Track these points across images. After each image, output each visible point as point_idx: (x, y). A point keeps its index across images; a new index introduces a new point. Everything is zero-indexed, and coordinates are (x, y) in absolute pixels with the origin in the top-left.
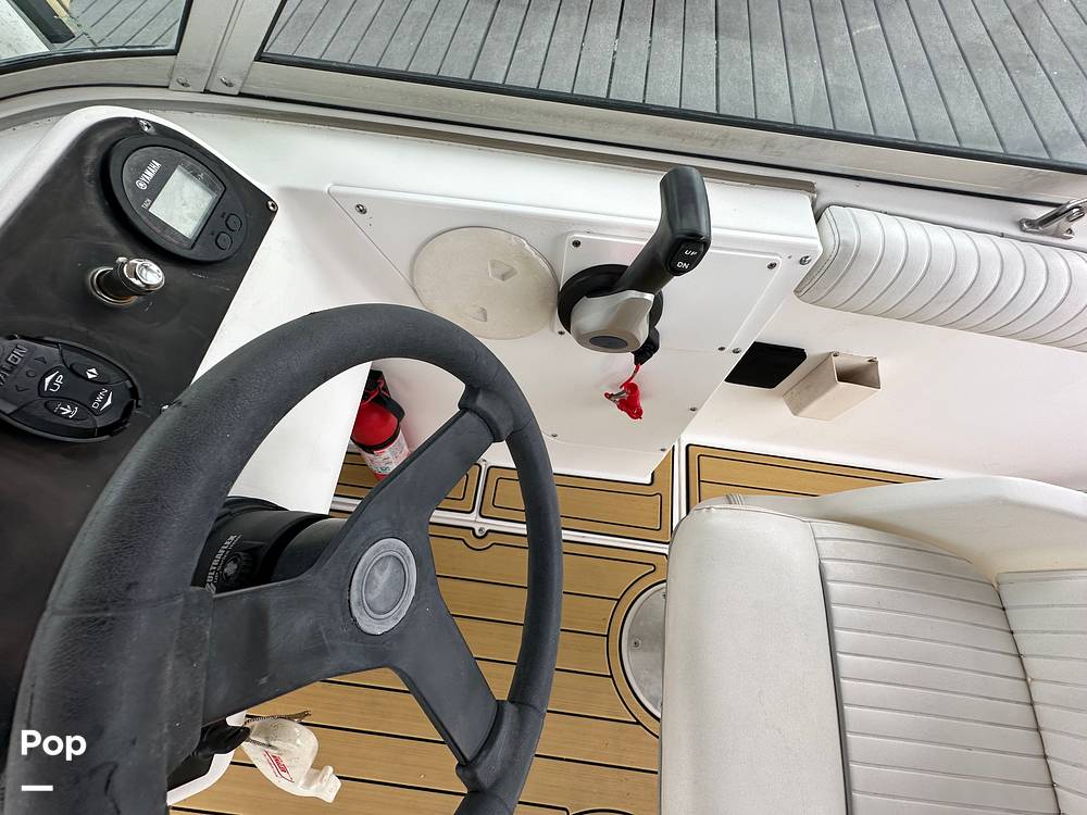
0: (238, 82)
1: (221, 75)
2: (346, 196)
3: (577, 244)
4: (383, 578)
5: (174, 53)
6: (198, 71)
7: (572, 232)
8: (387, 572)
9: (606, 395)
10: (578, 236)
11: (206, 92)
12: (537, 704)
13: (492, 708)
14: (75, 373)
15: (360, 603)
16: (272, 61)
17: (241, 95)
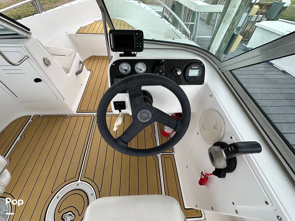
0: (224, 71)
1: (223, 68)
2: (212, 92)
3: (231, 138)
4: (145, 115)
5: (221, 62)
6: (221, 66)
7: (233, 135)
8: (146, 116)
9: (202, 172)
10: (233, 137)
11: (219, 69)
12: (128, 152)
13: (127, 142)
14: (163, 72)
15: (141, 112)
16: (231, 73)
17: (223, 73)
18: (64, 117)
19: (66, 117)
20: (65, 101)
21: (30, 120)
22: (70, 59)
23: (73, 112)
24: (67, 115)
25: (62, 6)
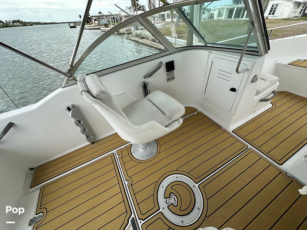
18: (219, 127)
19: (220, 128)
20: (234, 116)
21: (196, 113)
22: (269, 84)
23: (229, 129)
24: (222, 128)
25: (294, 36)
